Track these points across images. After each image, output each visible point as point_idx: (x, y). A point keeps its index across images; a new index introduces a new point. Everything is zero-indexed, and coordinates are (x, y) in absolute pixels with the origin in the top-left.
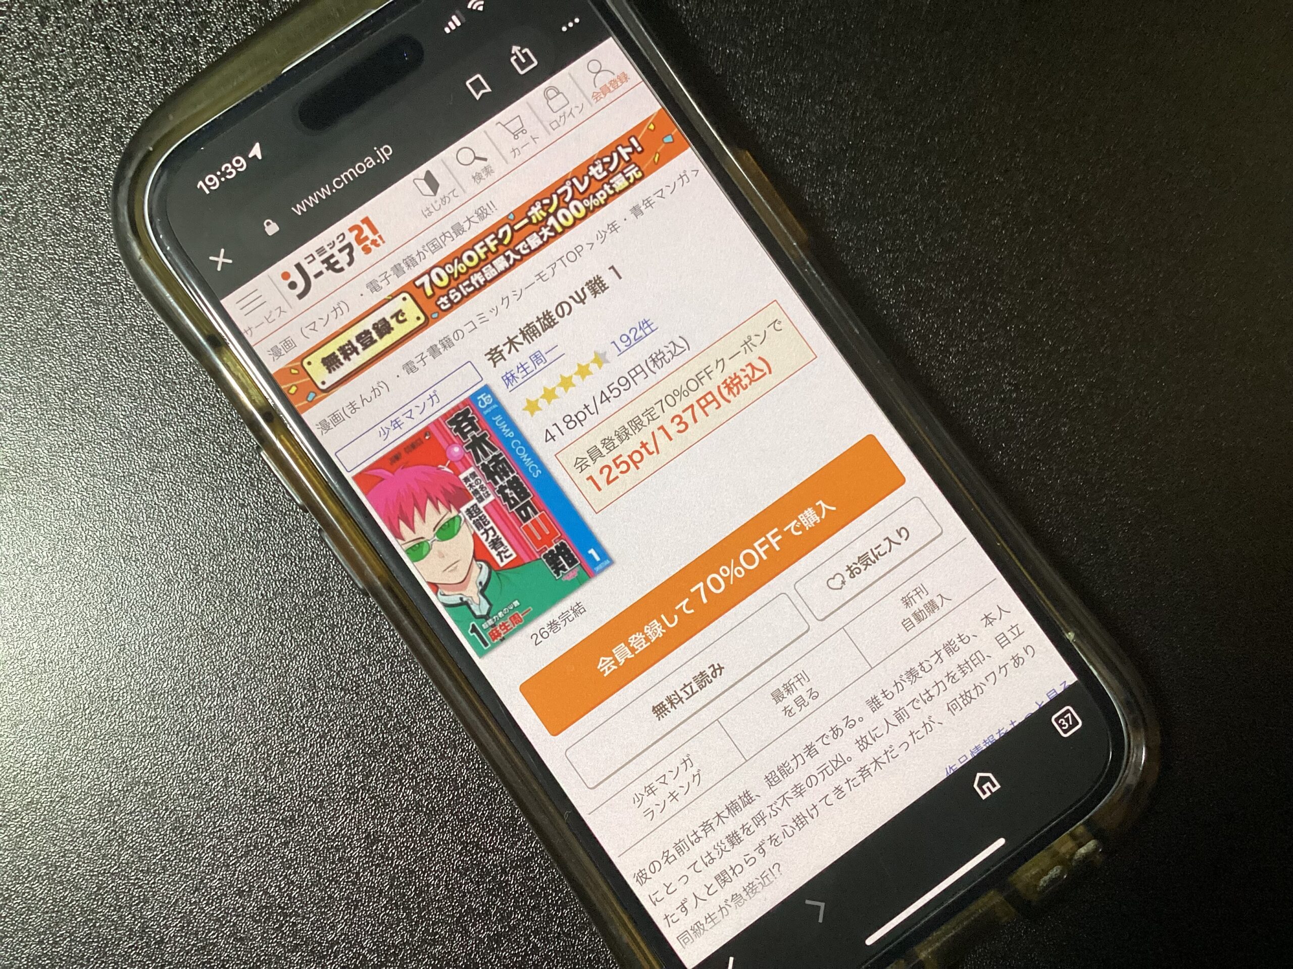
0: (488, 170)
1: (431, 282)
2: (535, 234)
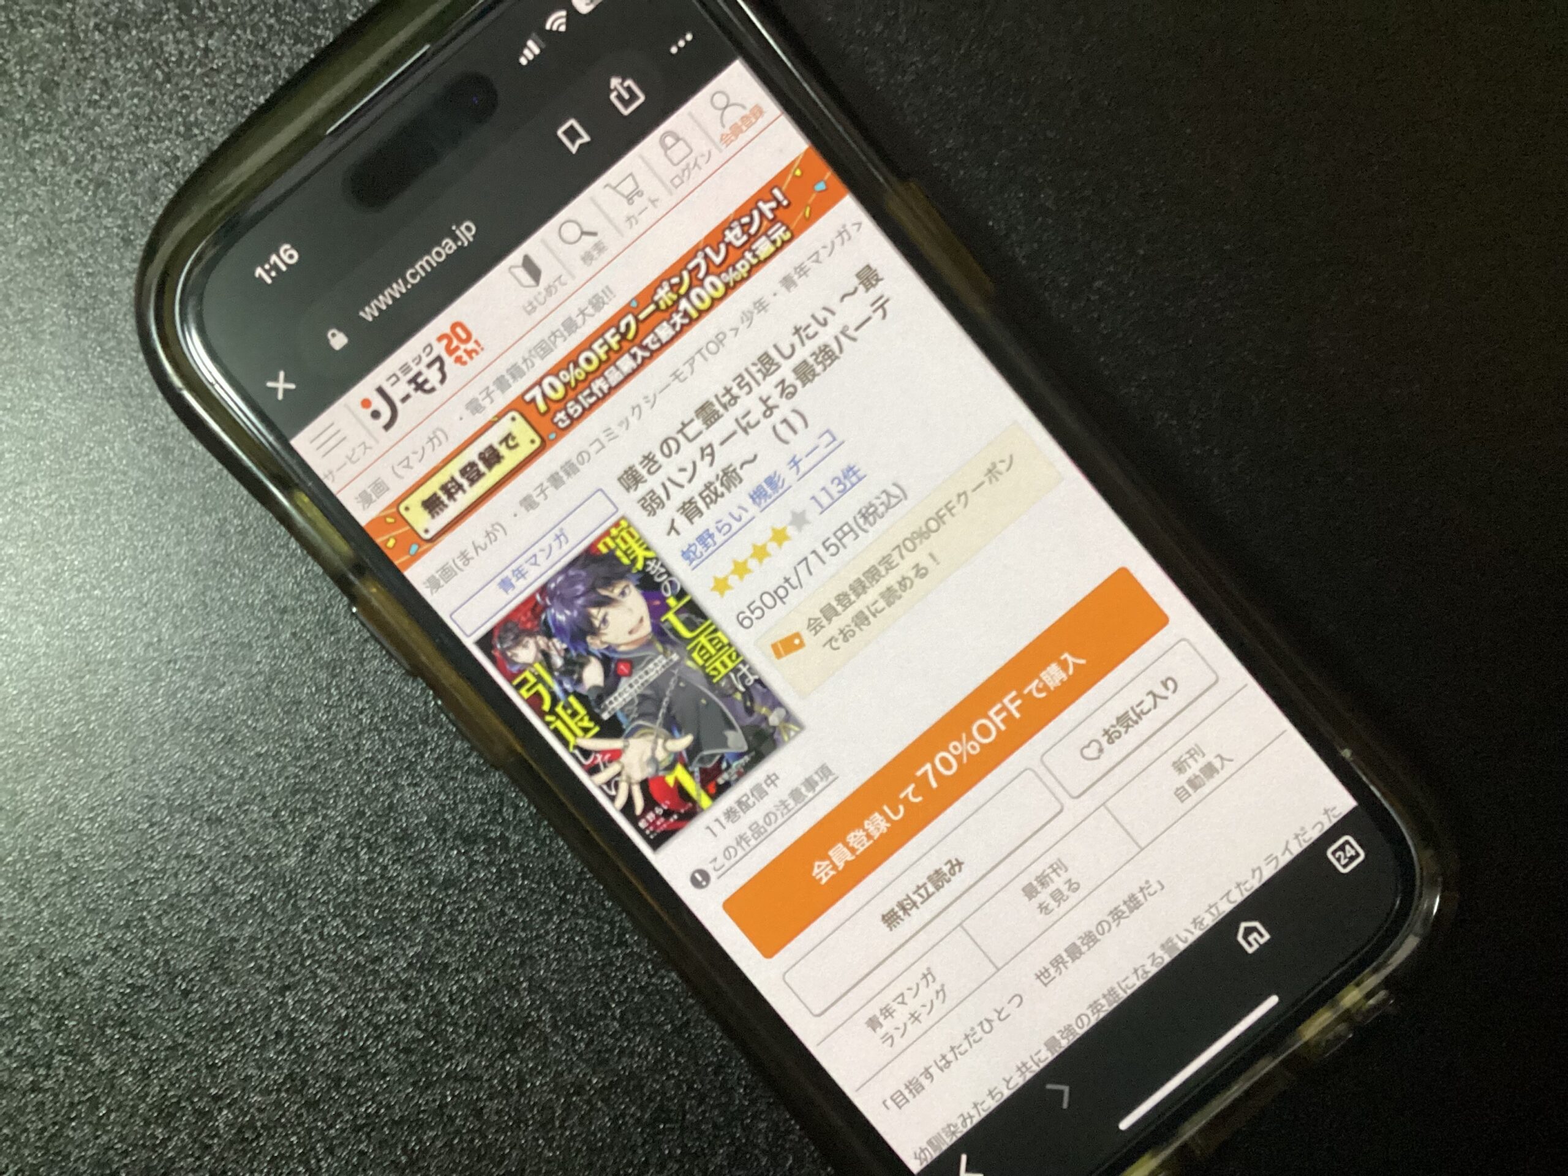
0: (600, 248)
1: (544, 396)
2: (665, 324)
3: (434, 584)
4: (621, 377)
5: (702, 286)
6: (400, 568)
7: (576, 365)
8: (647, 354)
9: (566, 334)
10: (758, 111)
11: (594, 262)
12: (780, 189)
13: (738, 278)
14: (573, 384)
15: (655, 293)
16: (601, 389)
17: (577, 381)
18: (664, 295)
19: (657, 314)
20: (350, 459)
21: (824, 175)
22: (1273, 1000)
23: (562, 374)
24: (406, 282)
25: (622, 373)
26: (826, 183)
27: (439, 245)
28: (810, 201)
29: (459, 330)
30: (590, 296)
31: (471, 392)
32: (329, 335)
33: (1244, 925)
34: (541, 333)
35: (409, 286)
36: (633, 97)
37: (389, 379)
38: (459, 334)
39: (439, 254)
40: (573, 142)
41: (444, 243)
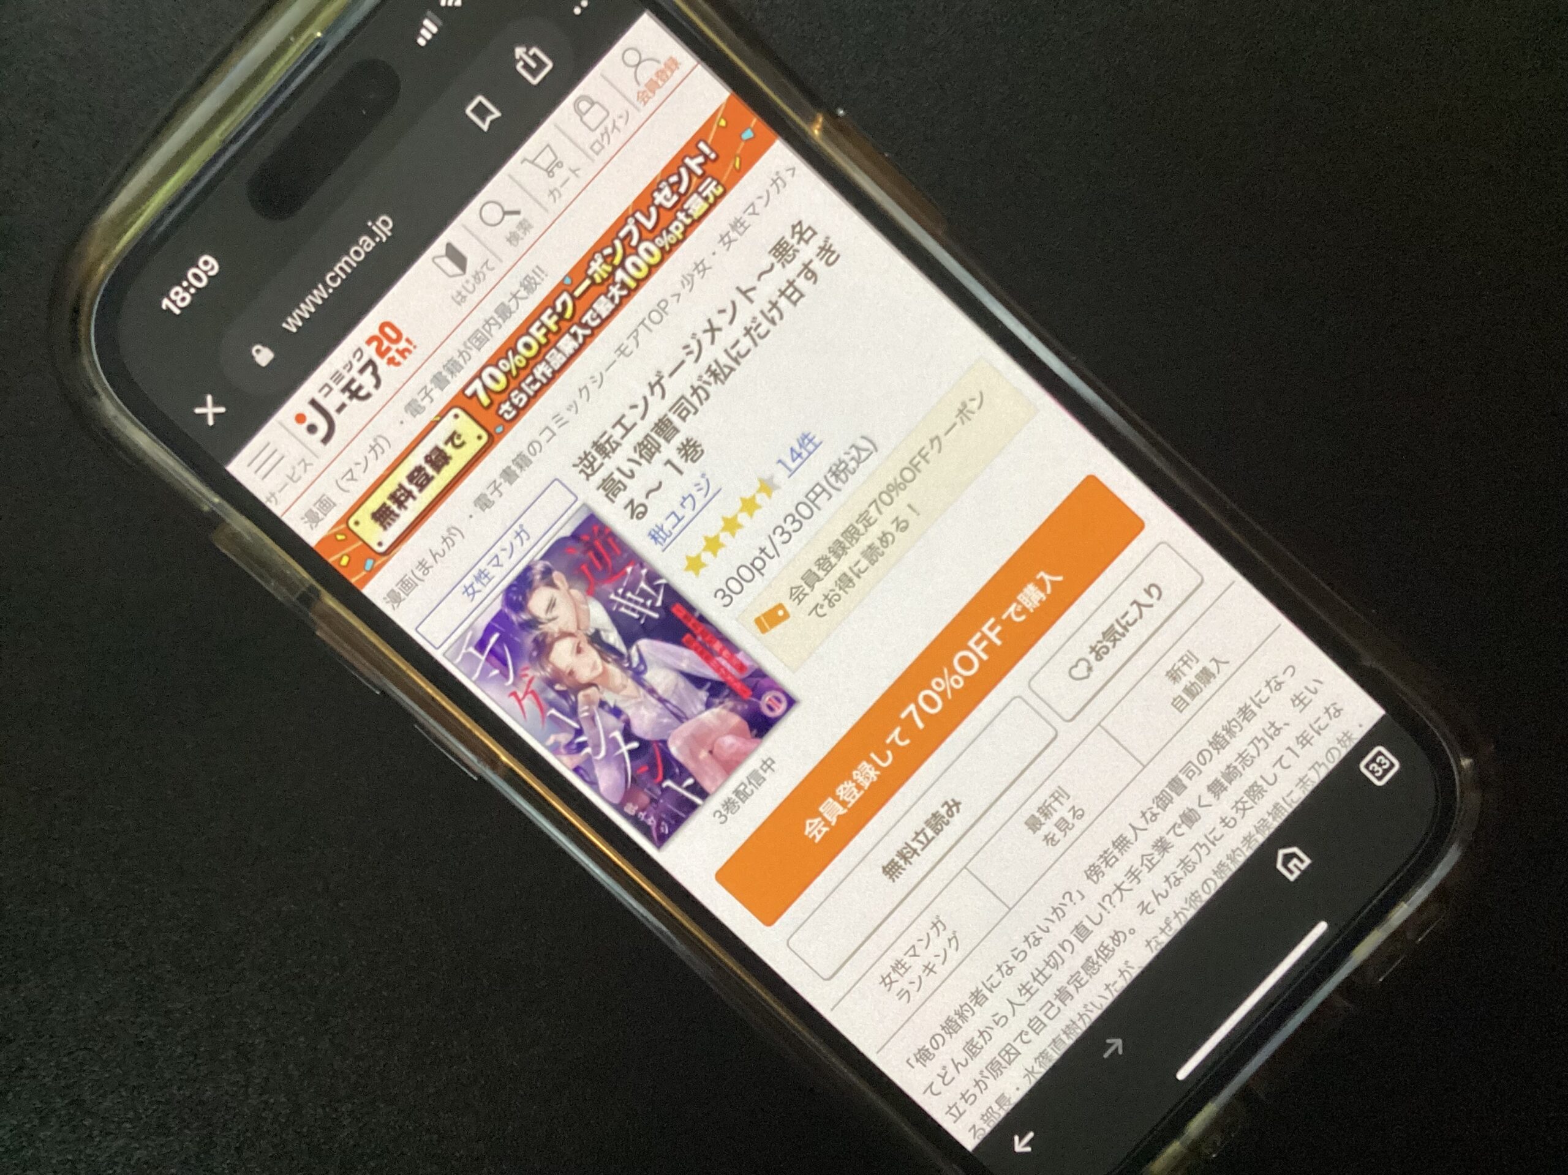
3: (395, 598)
4: (564, 359)
5: (637, 254)
6: (357, 586)
7: (516, 352)
8: (588, 332)
9: (500, 320)
10: (673, 64)
11: (520, 242)
12: (706, 143)
13: (674, 241)
14: (514, 372)
15: (589, 267)
16: (544, 374)
17: (518, 368)
18: (598, 268)
19: (593, 289)
20: (291, 479)
21: (751, 121)
22: (1322, 927)
23: (501, 363)
24: (326, 286)
25: (564, 355)
26: (753, 130)
27: (357, 244)
28: (738, 152)
29: (388, 330)
30: (520, 278)
31: (410, 392)
32: (254, 351)
33: (1282, 853)
34: (475, 323)
35: (331, 291)
36: (541, 65)
37: (320, 391)
38: (388, 335)
39: (357, 253)
40: (483, 119)
41: (361, 242)
